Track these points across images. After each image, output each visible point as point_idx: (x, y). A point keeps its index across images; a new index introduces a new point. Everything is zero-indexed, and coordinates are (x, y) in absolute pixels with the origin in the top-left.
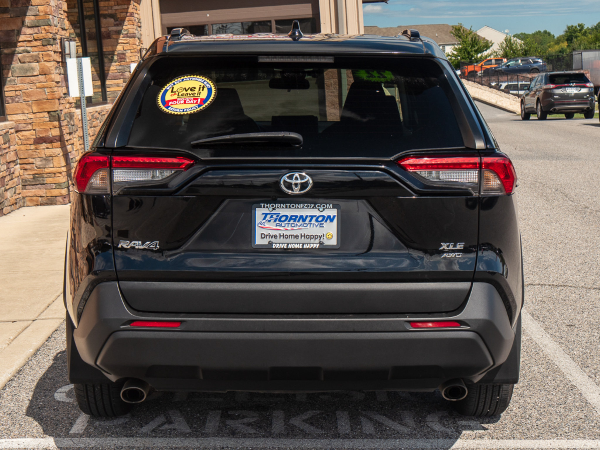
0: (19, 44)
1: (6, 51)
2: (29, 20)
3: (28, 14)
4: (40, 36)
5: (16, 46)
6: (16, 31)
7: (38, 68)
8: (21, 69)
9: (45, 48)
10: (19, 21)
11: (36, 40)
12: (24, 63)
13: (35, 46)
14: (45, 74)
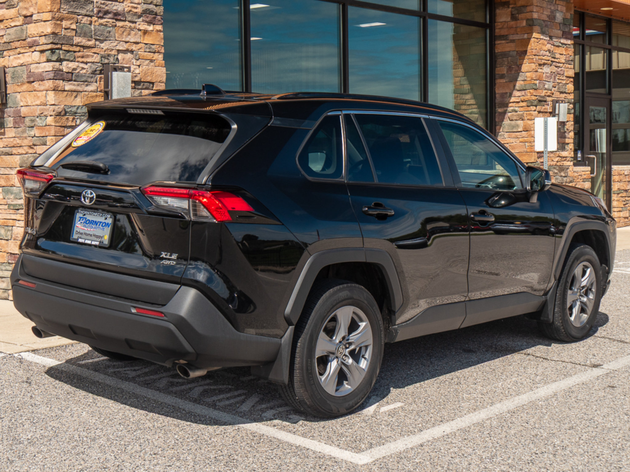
0: (510, 105)
1: (500, 110)
2: (519, 84)
3: (518, 80)
4: (526, 98)
5: (507, 106)
6: (508, 94)
7: (522, 125)
8: (509, 125)
9: (529, 109)
10: (511, 85)
11: (522, 101)
12: (512, 120)
13: (522, 107)
14: (527, 131)
